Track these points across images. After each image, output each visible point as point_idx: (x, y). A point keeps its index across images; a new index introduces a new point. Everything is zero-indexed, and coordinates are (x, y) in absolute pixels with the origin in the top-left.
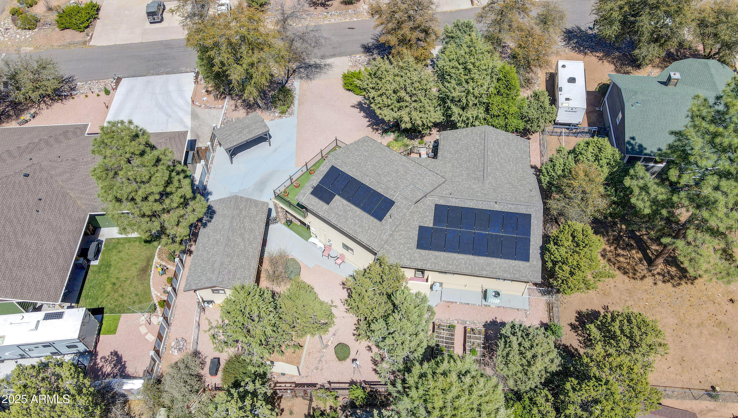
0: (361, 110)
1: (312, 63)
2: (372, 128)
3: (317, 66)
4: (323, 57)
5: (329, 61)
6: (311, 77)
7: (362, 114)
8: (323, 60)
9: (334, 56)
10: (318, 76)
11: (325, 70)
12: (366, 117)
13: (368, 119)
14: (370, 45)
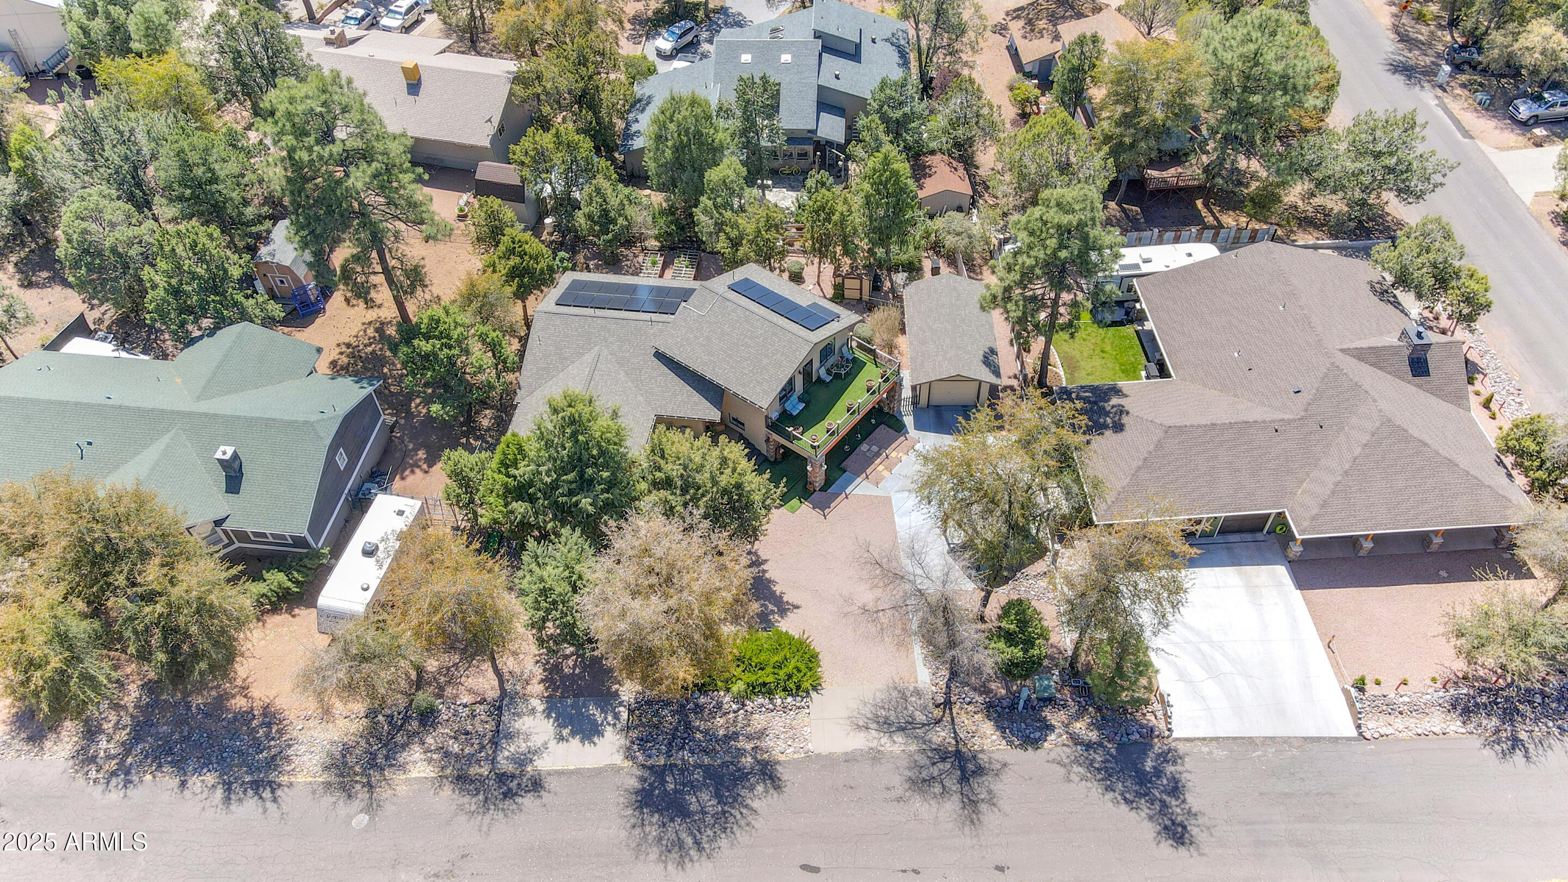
0: (781, 597)
1: (899, 738)
2: (758, 556)
3: (886, 725)
4: (875, 756)
5: (859, 742)
6: (895, 694)
7: (778, 589)
8: (874, 744)
9: (850, 758)
10: (879, 696)
11: (867, 711)
12: (769, 581)
13: (767, 575)
14: (760, 788)
